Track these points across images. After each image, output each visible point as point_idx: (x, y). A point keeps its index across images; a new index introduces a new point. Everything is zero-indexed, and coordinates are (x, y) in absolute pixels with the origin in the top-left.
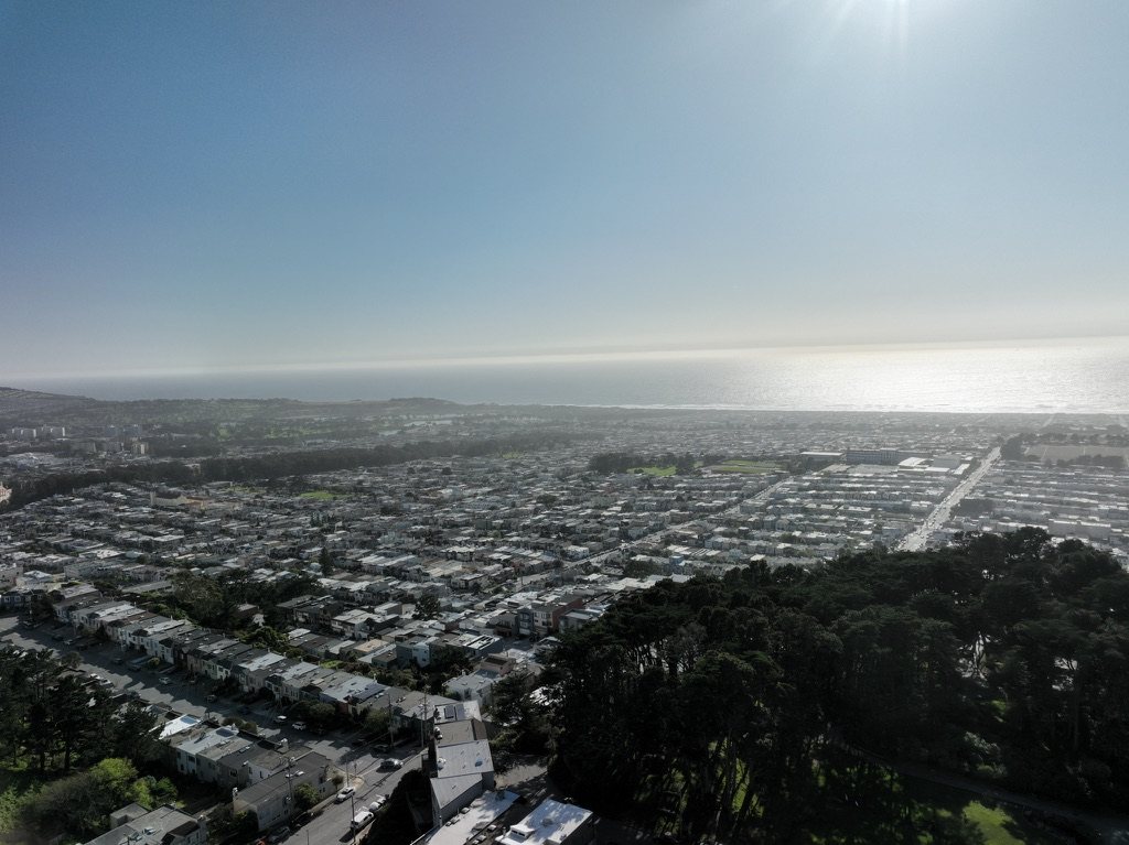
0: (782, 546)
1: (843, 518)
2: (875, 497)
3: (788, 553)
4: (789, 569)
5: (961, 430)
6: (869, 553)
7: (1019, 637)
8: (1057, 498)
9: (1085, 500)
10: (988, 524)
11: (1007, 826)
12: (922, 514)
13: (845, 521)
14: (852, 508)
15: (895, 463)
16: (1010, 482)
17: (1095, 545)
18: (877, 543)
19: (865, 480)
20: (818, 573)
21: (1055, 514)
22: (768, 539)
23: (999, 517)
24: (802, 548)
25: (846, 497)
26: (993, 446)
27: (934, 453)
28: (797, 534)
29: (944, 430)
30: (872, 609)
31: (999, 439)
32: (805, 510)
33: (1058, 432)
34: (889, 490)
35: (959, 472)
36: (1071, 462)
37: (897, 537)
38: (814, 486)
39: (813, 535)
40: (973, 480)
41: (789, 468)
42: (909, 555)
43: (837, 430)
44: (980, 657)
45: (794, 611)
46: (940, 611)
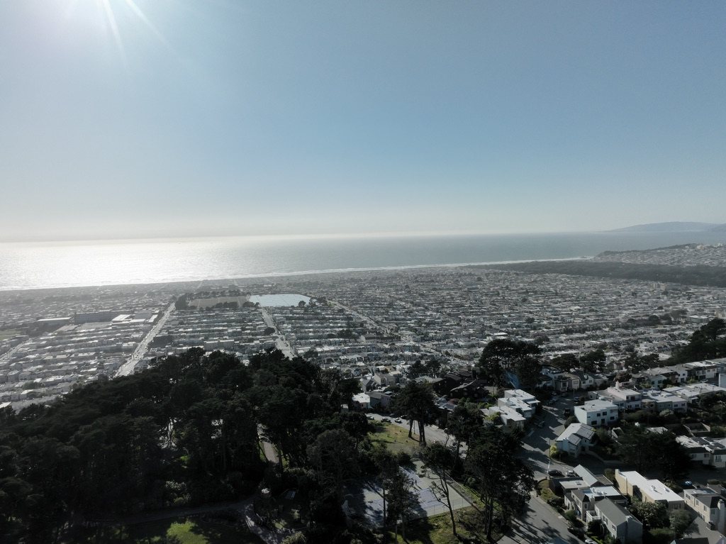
0: (26, 392)
1: (74, 362)
2: (97, 344)
3: (31, 396)
4: (33, 408)
5: (151, 294)
6: (95, 383)
7: (192, 414)
8: (207, 329)
9: (221, 328)
10: (170, 350)
11: (194, 530)
12: (130, 350)
13: (76, 364)
14: (81, 355)
15: (110, 320)
16: (181, 323)
17: (227, 352)
18: (100, 376)
19: (90, 334)
20: (57, 405)
21: (206, 339)
22: (13, 390)
23: (177, 345)
24: (42, 390)
25: (76, 347)
26: (171, 302)
27: (135, 310)
28: (38, 380)
29: (140, 295)
30: (99, 421)
31: (174, 298)
32: (43, 362)
33: (205, 291)
34: (106, 338)
35: (152, 320)
36: (213, 307)
37: (114, 369)
38: (50, 342)
39: (52, 379)
40: (160, 325)
41: (28, 332)
42: (123, 378)
43: (65, 301)
44: (171, 433)
45: (38, 438)
46: (146, 411)
